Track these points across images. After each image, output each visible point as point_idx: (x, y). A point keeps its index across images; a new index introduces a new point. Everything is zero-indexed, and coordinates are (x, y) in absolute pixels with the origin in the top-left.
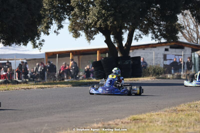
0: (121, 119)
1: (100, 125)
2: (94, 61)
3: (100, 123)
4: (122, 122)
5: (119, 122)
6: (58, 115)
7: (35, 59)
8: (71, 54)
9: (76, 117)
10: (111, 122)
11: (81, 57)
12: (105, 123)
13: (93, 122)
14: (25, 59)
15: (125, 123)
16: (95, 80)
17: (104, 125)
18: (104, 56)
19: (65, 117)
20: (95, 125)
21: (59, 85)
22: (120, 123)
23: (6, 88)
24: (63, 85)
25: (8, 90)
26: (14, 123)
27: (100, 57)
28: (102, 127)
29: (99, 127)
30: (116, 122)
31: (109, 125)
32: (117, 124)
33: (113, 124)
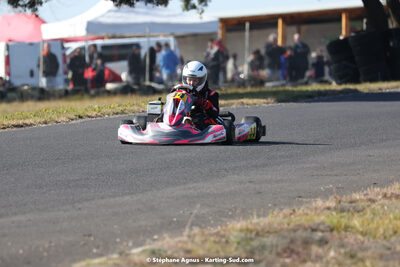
0: (382, 186)
1: (331, 203)
2: (334, 38)
3: (331, 198)
4: (385, 196)
5: (378, 194)
6: (236, 176)
7: (195, 35)
8: (280, 22)
9: (277, 182)
10: (357, 196)
11: (304, 28)
12: (344, 199)
13: (315, 195)
14: (172, 34)
15: (390, 198)
16: (334, 86)
17: (340, 202)
18: (357, 25)
19: (250, 182)
20: (320, 203)
21: (245, 101)
22: (380, 197)
23: (119, 109)
24: (255, 101)
25: (123, 112)
26: (127, 198)
27: (350, 29)
28: (335, 209)
29: (329, 208)
30: (371, 196)
31: (351, 202)
32: (373, 201)
33: (362, 200)
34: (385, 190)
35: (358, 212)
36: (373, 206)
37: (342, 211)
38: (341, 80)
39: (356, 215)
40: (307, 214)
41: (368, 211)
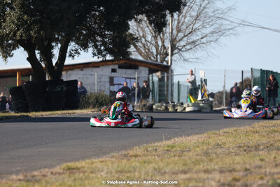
0: (50, 168)
1: (21, 177)
2: (12, 86)
3: (20, 174)
4: (52, 173)
5: (48, 172)
10: (36, 173)
12: (28, 174)
13: (11, 173)
15: (55, 174)
16: (13, 114)
17: (26, 176)
18: (26, 79)
20: (14, 177)
22: (49, 173)
27: (21, 82)
28: (23, 180)
29: (20, 180)
30: (44, 173)
31: (33, 176)
32: (45, 176)
33: (38, 176)
34: (51, 170)
35: (37, 181)
36: (46, 179)
37: (28, 181)
38: (17, 110)
39: (36, 184)
40: (7, 183)
41: (43, 181)
